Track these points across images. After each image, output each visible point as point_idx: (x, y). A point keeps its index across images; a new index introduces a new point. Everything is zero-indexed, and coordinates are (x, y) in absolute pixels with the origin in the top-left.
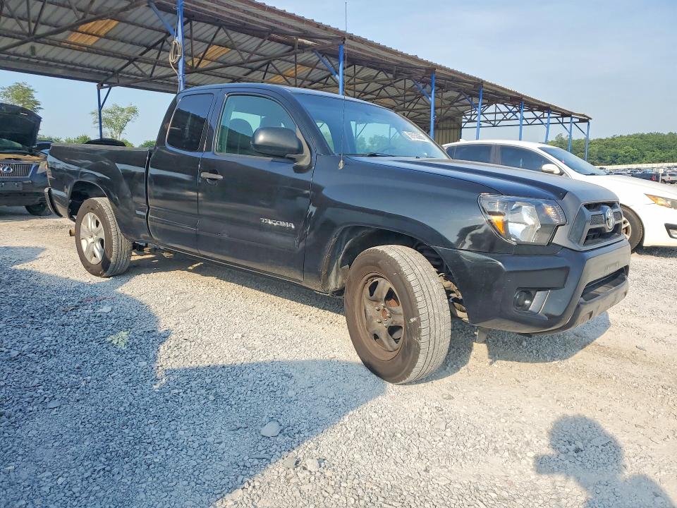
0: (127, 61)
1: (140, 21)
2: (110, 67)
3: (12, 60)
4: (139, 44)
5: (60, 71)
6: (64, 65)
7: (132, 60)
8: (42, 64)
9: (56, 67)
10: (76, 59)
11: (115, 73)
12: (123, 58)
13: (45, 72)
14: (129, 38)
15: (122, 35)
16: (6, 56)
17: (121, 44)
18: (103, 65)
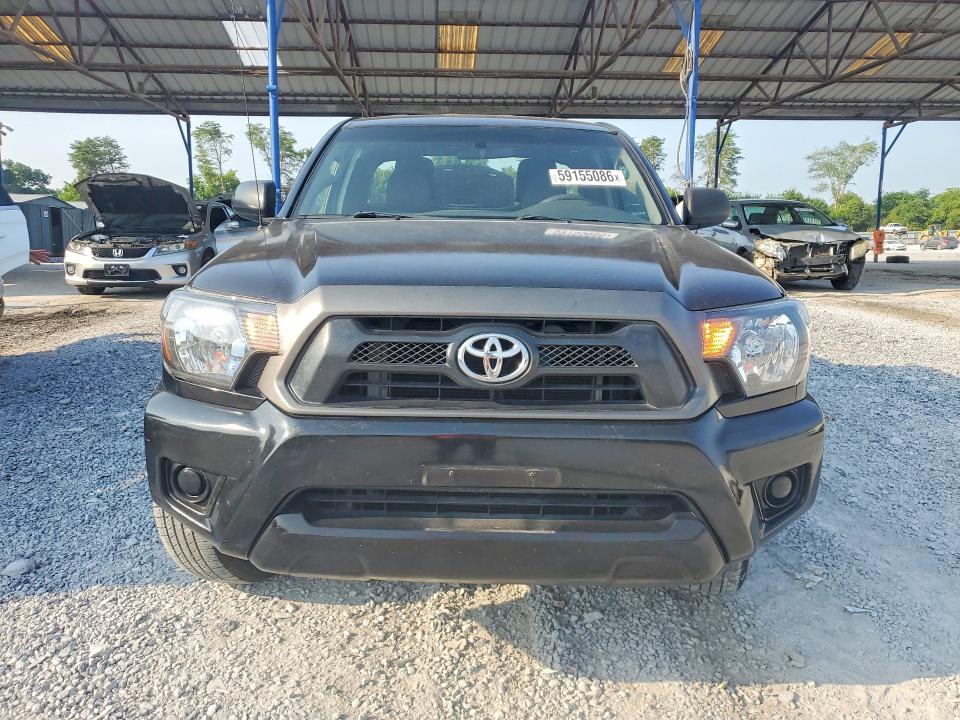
0: (750, 83)
1: (753, 22)
2: (729, 94)
3: (611, 105)
4: (762, 56)
5: (667, 111)
6: (670, 102)
7: (755, 81)
8: (644, 105)
9: (661, 106)
10: (670, 91)
11: (737, 101)
12: (743, 79)
13: (649, 114)
14: (745, 49)
15: (733, 48)
16: (581, 101)
17: (735, 61)
18: (719, 94)
